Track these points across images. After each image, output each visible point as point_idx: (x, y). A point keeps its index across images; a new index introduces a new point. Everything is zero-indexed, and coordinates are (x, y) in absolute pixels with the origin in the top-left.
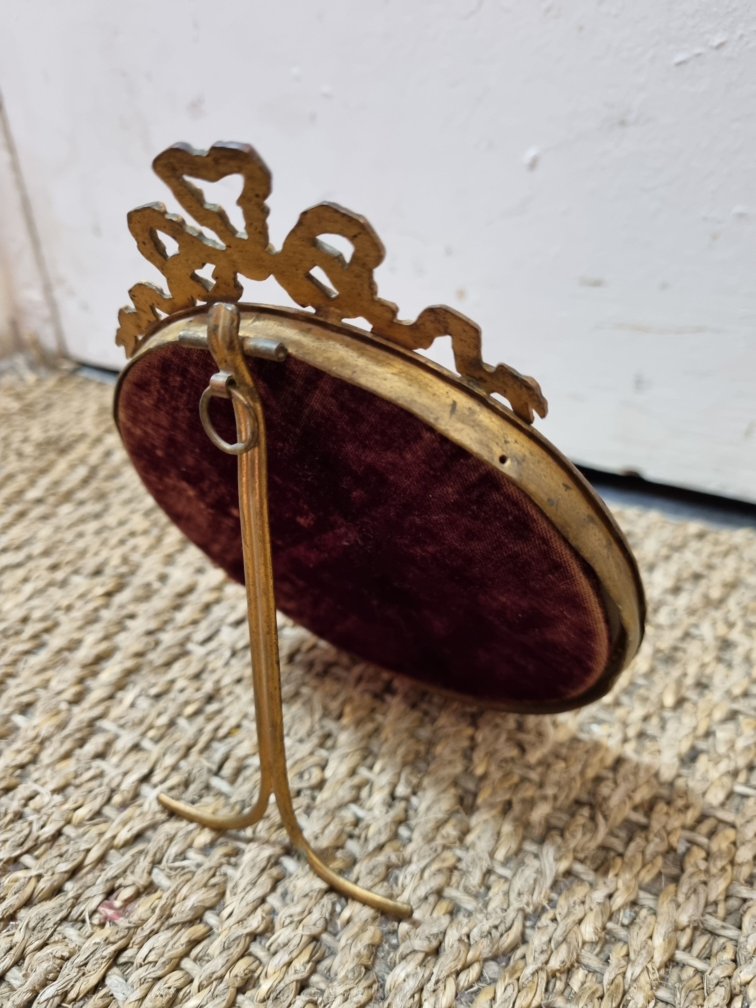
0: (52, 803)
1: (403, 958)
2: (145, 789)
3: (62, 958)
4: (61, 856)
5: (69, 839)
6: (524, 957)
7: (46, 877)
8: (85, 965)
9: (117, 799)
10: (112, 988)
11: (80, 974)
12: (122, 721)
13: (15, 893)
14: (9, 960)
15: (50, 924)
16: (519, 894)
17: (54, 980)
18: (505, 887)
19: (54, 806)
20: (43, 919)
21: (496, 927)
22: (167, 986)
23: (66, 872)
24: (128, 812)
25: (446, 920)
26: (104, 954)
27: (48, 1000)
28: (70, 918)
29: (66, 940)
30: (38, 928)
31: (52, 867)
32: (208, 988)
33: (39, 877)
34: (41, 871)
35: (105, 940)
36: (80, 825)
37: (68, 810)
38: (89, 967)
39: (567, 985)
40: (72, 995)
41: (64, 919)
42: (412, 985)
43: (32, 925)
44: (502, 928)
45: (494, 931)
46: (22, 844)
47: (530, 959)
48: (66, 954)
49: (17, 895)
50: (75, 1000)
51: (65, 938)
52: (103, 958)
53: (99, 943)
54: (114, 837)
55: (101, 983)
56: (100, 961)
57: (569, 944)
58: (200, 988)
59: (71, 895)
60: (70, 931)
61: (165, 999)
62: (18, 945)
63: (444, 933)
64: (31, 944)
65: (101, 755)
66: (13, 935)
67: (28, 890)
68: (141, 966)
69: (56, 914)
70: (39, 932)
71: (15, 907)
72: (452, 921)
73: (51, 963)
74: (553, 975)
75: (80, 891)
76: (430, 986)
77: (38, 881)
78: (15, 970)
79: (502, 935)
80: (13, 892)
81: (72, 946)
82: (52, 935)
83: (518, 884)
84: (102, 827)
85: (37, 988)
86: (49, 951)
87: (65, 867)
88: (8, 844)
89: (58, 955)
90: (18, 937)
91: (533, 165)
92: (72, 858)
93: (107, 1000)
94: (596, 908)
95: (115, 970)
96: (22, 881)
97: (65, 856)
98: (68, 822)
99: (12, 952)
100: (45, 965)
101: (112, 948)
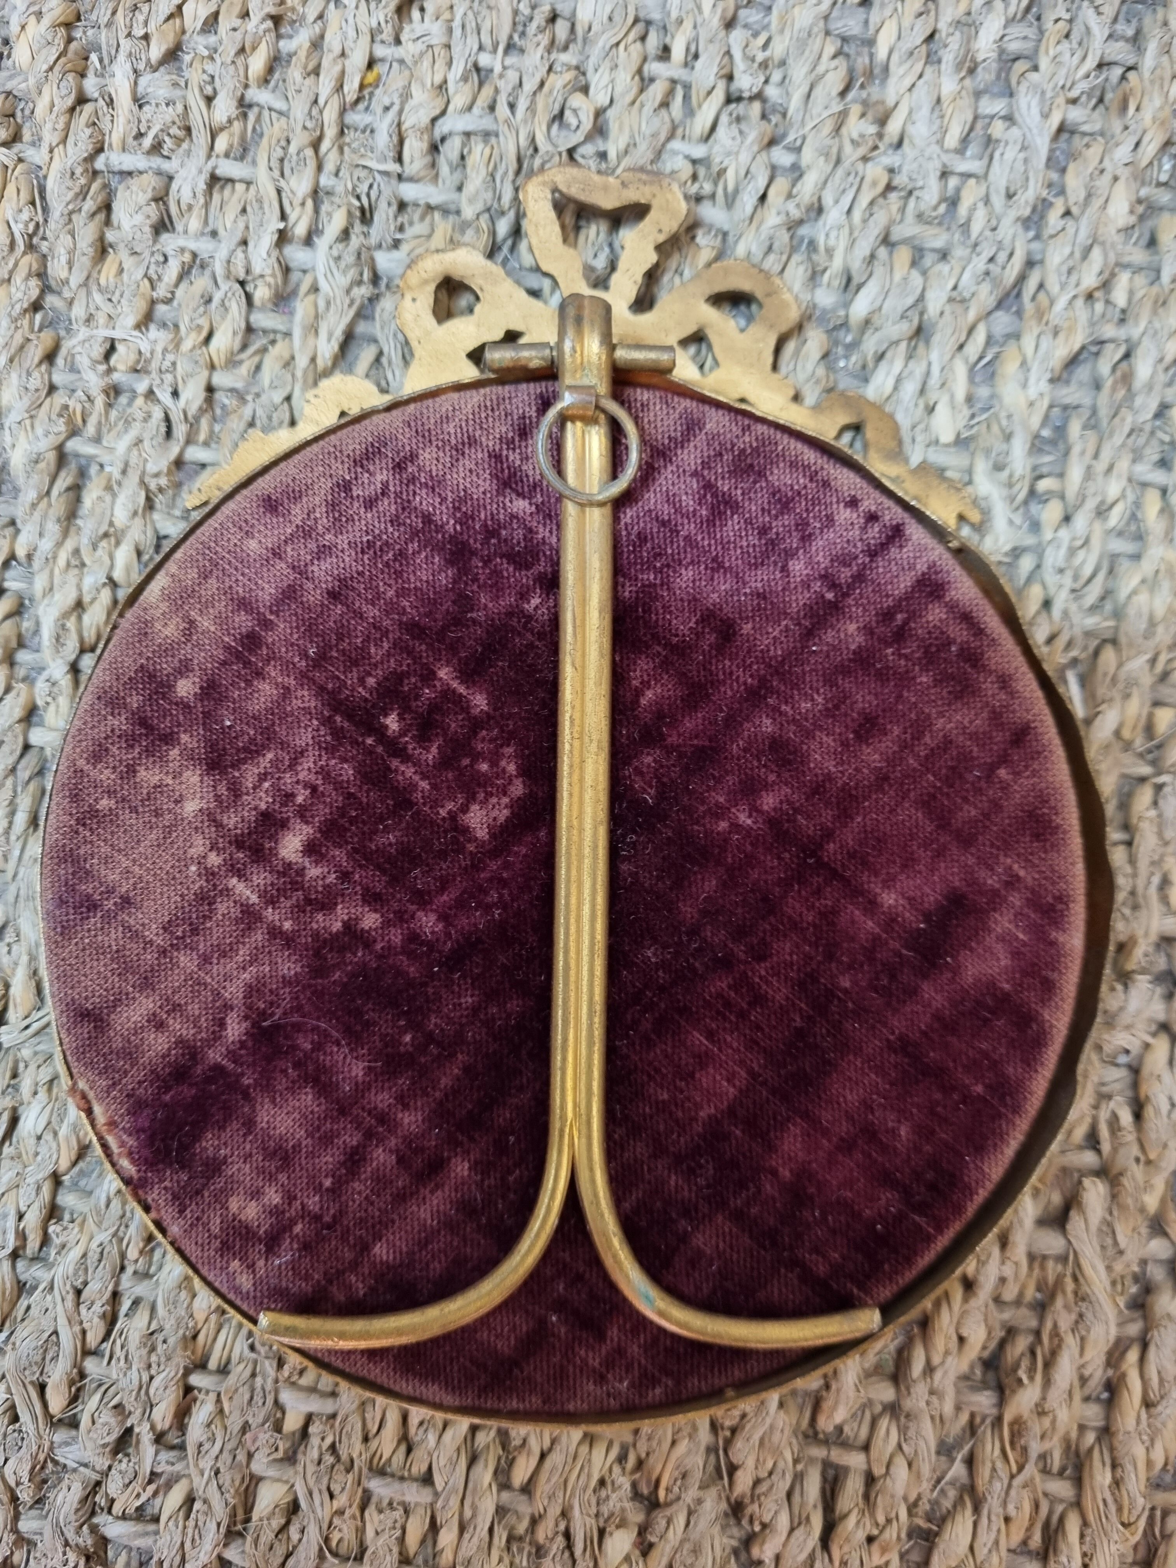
0: (159, 349)
1: (880, 357)
2: (296, 254)
5: (240, 396)
9: (262, 293)
12: (147, 142)
21: (991, 260)
24: (302, 308)
36: (232, 362)
37: (194, 347)
44: (1002, 257)
45: (991, 267)
46: (169, 434)
54: (313, 360)
57: (1103, 244)
63: (921, 298)
65: (162, 226)
76: (935, 380)
79: (1004, 268)
84: (279, 350)
88: (146, 444)
94: (1124, 173)
97: (258, 423)
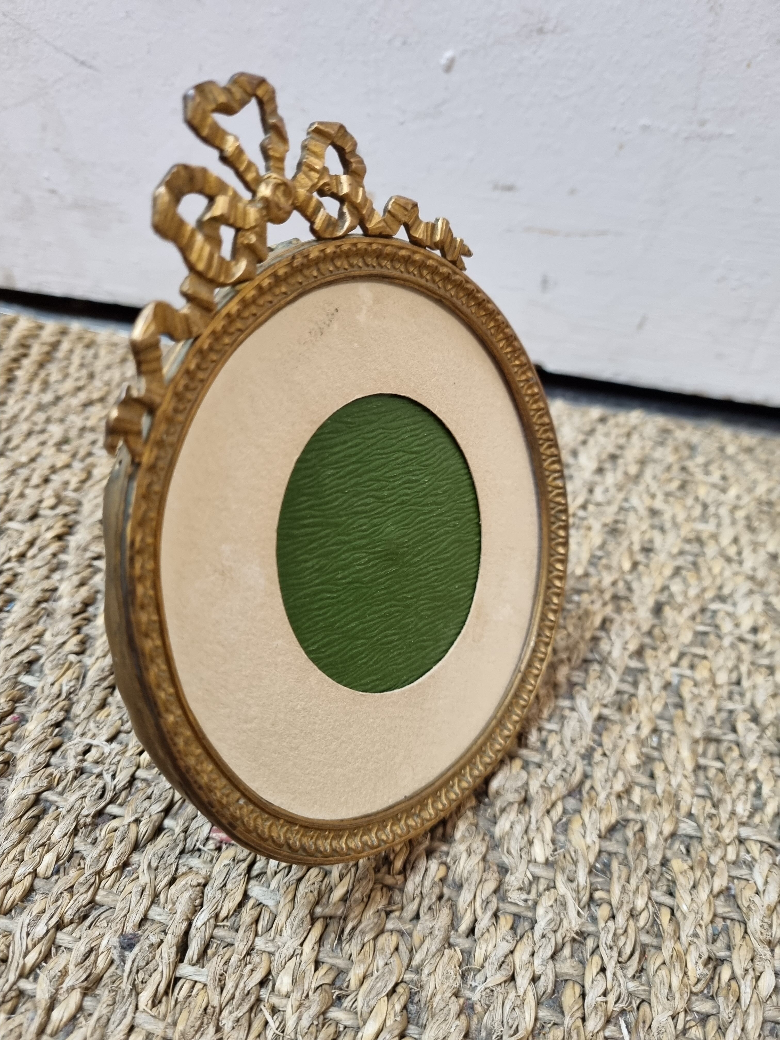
3: (199, 885)
4: (149, 798)
6: (592, 788)
7: (144, 820)
8: (225, 885)
10: (259, 898)
11: (224, 895)
13: (121, 842)
14: (146, 901)
15: (172, 859)
16: (573, 741)
17: (202, 905)
18: (558, 738)
19: (117, 754)
20: (162, 857)
22: (311, 882)
23: (161, 811)
25: (524, 774)
26: (239, 871)
27: (205, 924)
28: (186, 850)
29: (194, 869)
30: (161, 866)
31: (145, 810)
32: (349, 875)
33: (137, 821)
34: (136, 816)
35: (234, 860)
38: (229, 886)
39: (630, 801)
40: (223, 914)
41: (182, 852)
42: (519, 829)
43: (154, 865)
47: (598, 788)
48: (202, 881)
49: (124, 843)
50: (226, 917)
51: (191, 868)
52: (240, 875)
53: (229, 865)
55: (246, 896)
56: (239, 878)
58: (341, 877)
59: (178, 830)
60: (194, 862)
61: (316, 893)
62: (148, 886)
64: (161, 881)
66: (138, 878)
67: (132, 835)
68: (276, 873)
69: (173, 849)
70: (165, 869)
71: (127, 854)
72: (528, 773)
73: (191, 892)
74: (619, 797)
75: (186, 824)
77: (138, 826)
78: (154, 907)
80: (118, 840)
81: (203, 872)
82: (177, 869)
83: (568, 733)
85: (190, 916)
86: (183, 883)
87: (158, 808)
89: (195, 883)
90: (145, 878)
91: (449, 68)
92: (163, 798)
93: (259, 909)
95: (252, 882)
96: (121, 829)
98: (138, 767)
99: (146, 893)
100: (186, 895)
101: (244, 865)
